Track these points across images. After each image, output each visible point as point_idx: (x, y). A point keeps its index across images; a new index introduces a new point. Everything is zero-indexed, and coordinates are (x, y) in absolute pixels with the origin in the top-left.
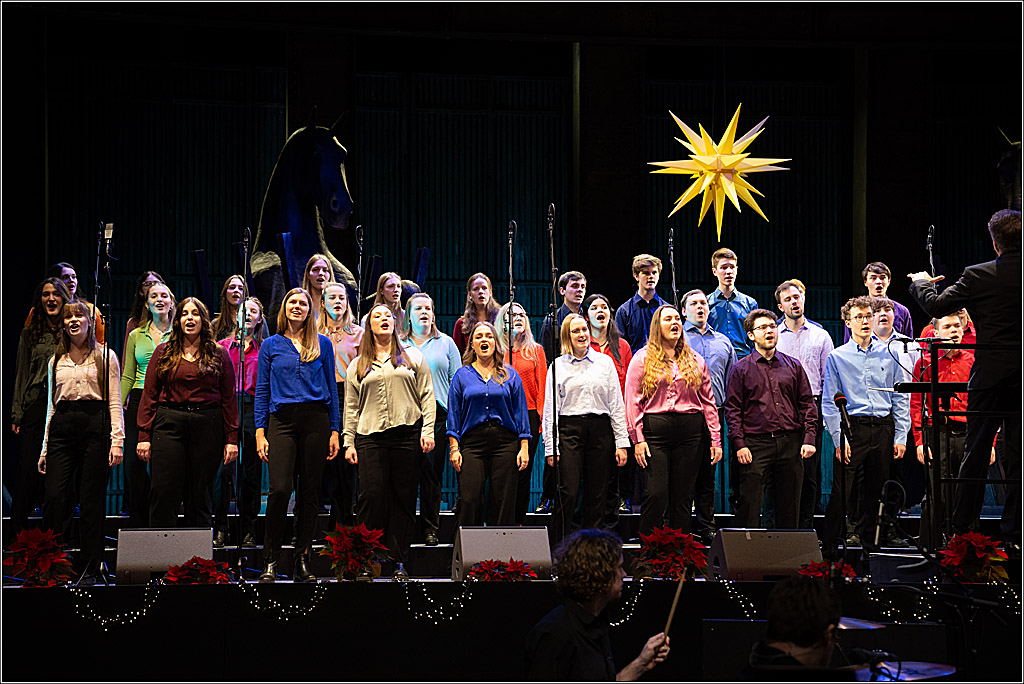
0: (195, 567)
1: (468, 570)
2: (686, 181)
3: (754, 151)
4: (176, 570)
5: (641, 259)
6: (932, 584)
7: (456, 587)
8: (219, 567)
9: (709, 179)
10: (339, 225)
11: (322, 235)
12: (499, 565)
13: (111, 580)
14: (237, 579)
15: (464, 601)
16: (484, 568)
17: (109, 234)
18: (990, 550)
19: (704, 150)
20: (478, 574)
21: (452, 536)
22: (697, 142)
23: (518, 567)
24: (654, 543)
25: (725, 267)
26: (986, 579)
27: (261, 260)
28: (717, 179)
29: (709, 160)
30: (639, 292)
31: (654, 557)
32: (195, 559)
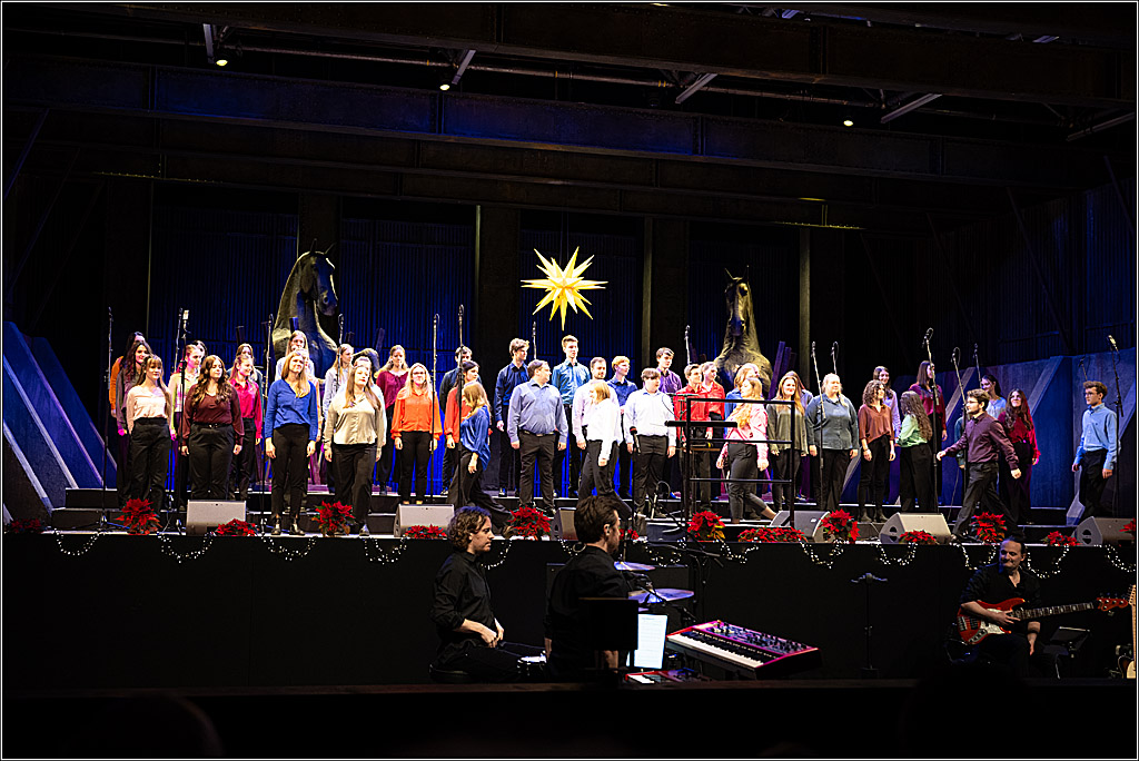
0: (234, 526)
1: (403, 531)
2: (543, 293)
3: (586, 275)
4: (223, 527)
5: (516, 342)
6: (682, 541)
7: (396, 542)
8: (249, 526)
9: (558, 291)
10: (328, 313)
11: (317, 319)
12: (423, 528)
13: (183, 531)
14: (260, 532)
15: (401, 550)
16: (414, 530)
17: (186, 317)
18: (716, 521)
19: (555, 274)
20: (410, 534)
21: (395, 510)
22: (551, 268)
23: (435, 530)
24: (519, 517)
25: (570, 346)
26: (712, 539)
27: (278, 333)
28: (562, 293)
29: (559, 281)
30: (514, 362)
31: (519, 525)
32: (235, 521)
